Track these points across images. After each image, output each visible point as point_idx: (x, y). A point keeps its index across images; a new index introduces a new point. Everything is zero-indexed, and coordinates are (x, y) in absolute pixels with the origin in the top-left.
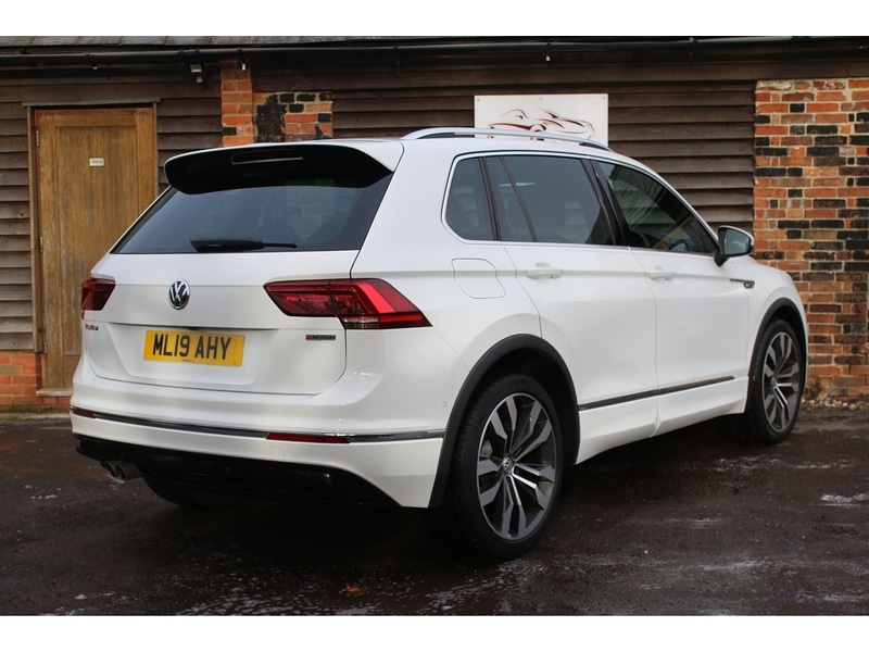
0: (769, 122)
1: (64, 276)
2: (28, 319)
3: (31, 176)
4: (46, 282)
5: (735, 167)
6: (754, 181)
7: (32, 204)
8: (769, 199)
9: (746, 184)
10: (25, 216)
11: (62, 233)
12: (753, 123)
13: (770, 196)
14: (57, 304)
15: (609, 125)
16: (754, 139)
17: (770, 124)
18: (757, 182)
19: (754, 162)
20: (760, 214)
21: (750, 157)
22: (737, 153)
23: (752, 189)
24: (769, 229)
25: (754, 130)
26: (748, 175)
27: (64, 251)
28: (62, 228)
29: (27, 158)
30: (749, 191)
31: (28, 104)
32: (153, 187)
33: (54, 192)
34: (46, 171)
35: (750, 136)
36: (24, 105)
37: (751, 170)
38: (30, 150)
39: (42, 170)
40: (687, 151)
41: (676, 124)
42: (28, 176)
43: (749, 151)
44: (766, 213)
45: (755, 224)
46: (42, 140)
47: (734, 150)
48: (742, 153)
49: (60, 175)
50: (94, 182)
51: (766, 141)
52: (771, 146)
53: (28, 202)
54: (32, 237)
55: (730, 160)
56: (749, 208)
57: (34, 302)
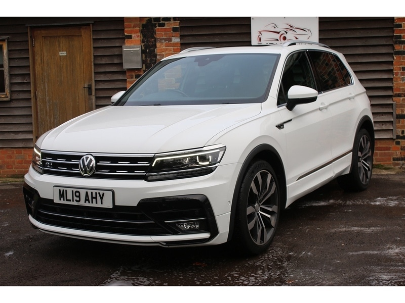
0: (401, 27)
1: (48, 110)
2: (31, 132)
3: (30, 61)
4: (39, 114)
5: (384, 50)
6: (393, 57)
7: (31, 75)
8: (401, 66)
9: (389, 59)
10: (28, 81)
11: (47, 89)
12: (393, 28)
13: (402, 65)
14: (45, 124)
15: (319, 30)
16: (393, 36)
17: (402, 28)
18: (395, 58)
19: (394, 48)
20: (397, 74)
21: (392, 45)
22: (385, 43)
23: (392, 62)
24: (401, 82)
25: (393, 32)
26: (390, 55)
27: (47, 98)
28: (46, 87)
29: (29, 52)
30: (391, 63)
31: (28, 25)
32: (91, 66)
33: (42, 69)
34: (38, 58)
35: (391, 35)
36: (26, 25)
37: (392, 52)
38: (30, 48)
39: (36, 58)
40: (359, 43)
41: (354, 29)
42: (29, 61)
43: (391, 43)
44: (400, 74)
45: (394, 80)
46: (36, 43)
47: (383, 42)
48: (387, 43)
49: (45, 61)
50: (62, 63)
51: (400, 37)
52: (402, 39)
53: (29, 74)
54: (32, 91)
55: (381, 47)
56: (391, 71)
57: (33, 124)
